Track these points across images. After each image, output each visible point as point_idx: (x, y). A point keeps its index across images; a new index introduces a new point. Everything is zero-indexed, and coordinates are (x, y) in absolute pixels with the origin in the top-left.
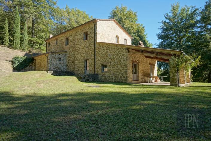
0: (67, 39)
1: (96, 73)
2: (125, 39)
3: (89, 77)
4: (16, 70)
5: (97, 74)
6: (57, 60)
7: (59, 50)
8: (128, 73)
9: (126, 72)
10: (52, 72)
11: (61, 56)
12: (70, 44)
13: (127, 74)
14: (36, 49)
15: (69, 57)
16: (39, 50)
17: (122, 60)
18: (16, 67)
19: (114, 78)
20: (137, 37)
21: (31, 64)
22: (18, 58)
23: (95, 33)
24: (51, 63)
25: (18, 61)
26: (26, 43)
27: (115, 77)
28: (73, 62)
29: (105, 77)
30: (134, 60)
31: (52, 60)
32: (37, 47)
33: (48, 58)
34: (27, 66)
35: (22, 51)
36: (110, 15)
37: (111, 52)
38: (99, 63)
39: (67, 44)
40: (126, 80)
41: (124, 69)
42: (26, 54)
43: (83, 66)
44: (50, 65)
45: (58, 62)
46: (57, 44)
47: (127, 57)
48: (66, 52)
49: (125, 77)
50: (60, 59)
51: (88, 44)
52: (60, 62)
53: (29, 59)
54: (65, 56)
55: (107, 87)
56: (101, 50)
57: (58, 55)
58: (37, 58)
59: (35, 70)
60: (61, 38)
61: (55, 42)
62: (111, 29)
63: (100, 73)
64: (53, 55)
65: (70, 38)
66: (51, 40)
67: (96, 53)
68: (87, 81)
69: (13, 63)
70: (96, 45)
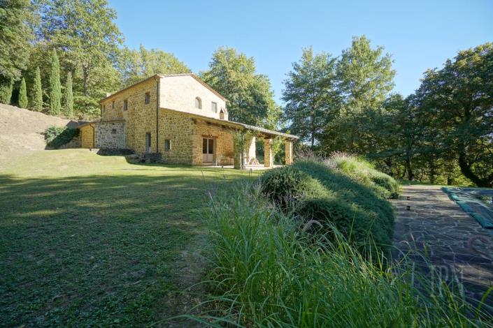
0: (126, 102)
1: (159, 151)
2: (213, 103)
3: (145, 157)
4: (52, 146)
5: (160, 154)
6: (109, 132)
7: (116, 117)
8: (193, 151)
9: (191, 150)
10: (98, 150)
11: (117, 126)
12: (130, 109)
13: (192, 154)
14: (90, 114)
15: (128, 128)
16: (95, 116)
17: (187, 134)
18: (51, 142)
19: (178, 159)
20: (250, 96)
21: (75, 138)
22: (53, 129)
23: (158, 95)
24: (100, 136)
25: (55, 133)
26: (71, 104)
27: (180, 157)
28: (133, 136)
29: (169, 157)
30: (207, 134)
31: (101, 133)
32: (91, 111)
33: (95, 130)
34: (69, 142)
35: (65, 117)
36: (212, 61)
37: (175, 123)
38: (162, 138)
39: (126, 109)
40: (191, 161)
41: (188, 147)
42: (71, 123)
43: (144, 142)
44: (99, 140)
45: (111, 136)
46: (113, 107)
47: (192, 130)
48: (124, 120)
49: (189, 158)
50: (114, 131)
51: (149, 110)
52: (115, 135)
53: (72, 131)
54: (122, 127)
55: (147, 170)
56: (165, 120)
57: (111, 125)
58: (83, 129)
59: (81, 147)
60: (119, 100)
61: (111, 105)
62: (187, 88)
63: (163, 152)
64: (102, 126)
65: (129, 101)
66: (107, 101)
67: (159, 123)
68: (143, 162)
69: (47, 136)
70: (160, 112)
